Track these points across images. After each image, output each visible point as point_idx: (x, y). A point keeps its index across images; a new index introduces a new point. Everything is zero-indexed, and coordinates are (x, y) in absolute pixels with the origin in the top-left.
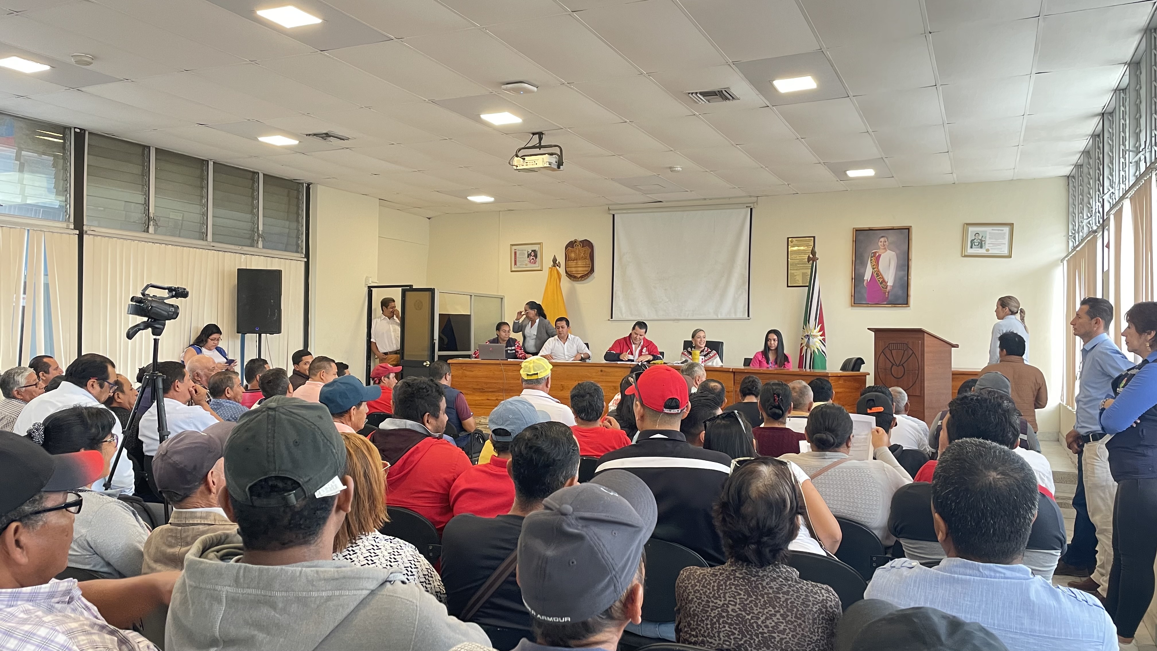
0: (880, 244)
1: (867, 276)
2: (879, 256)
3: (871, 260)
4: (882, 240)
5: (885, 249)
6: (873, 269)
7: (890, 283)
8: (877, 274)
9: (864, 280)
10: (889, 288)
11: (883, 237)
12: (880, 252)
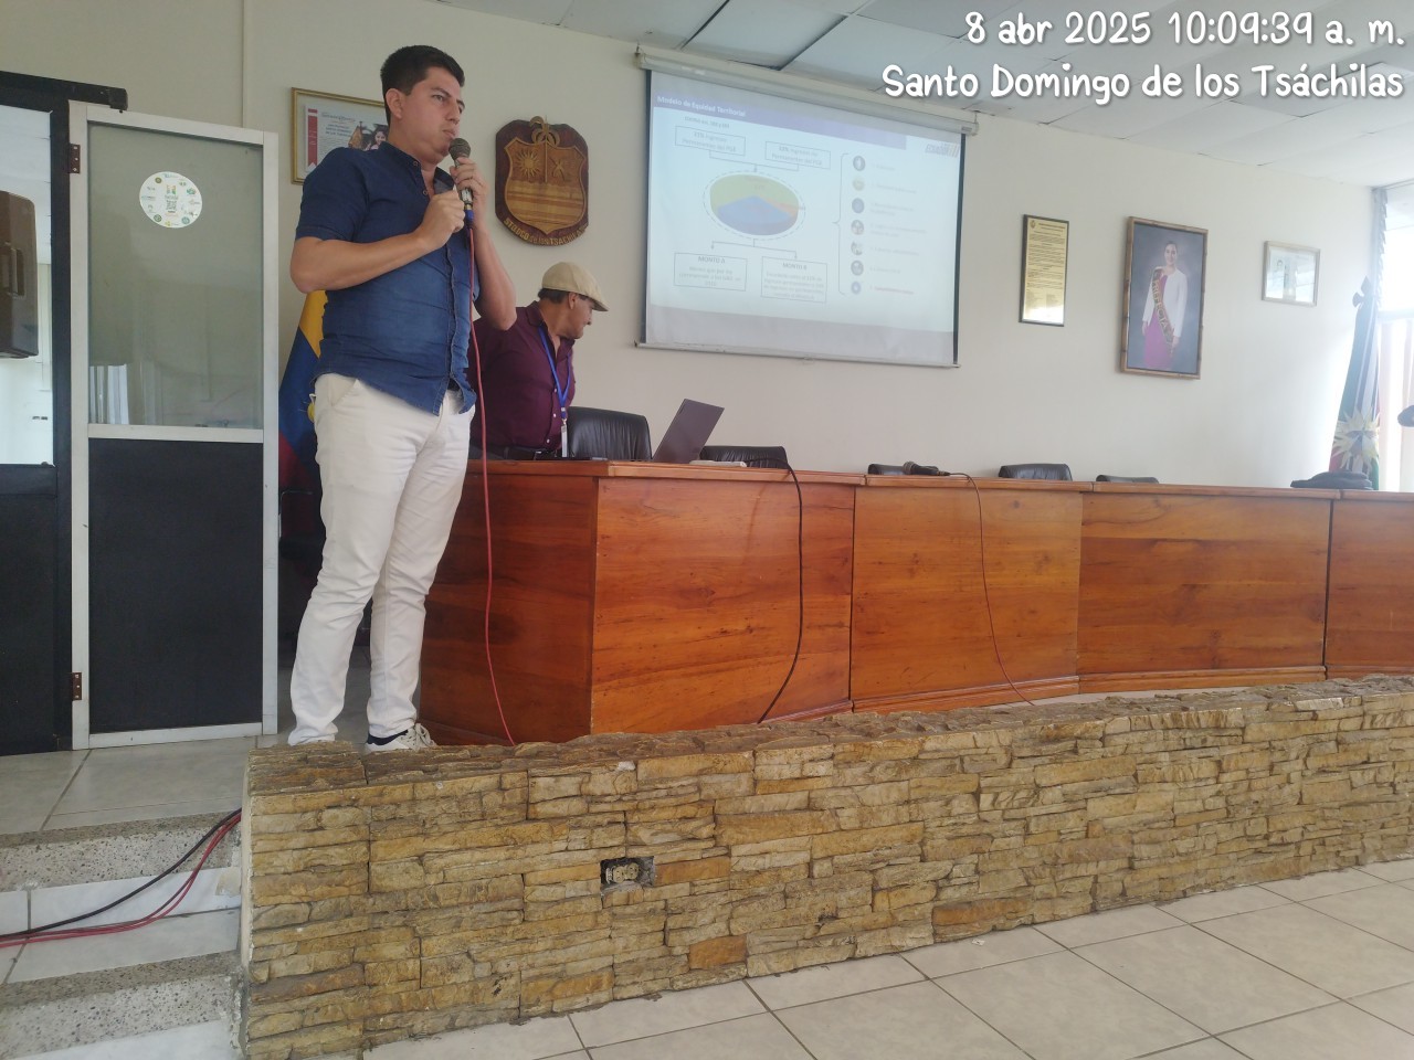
0: (1167, 255)
1: (1147, 316)
2: (1165, 277)
3: (1154, 285)
4: (1170, 247)
5: (1172, 266)
6: (1156, 302)
7: (1177, 333)
8: (1160, 313)
9: (1142, 322)
10: (1175, 342)
11: (1171, 243)
12: (1167, 269)
